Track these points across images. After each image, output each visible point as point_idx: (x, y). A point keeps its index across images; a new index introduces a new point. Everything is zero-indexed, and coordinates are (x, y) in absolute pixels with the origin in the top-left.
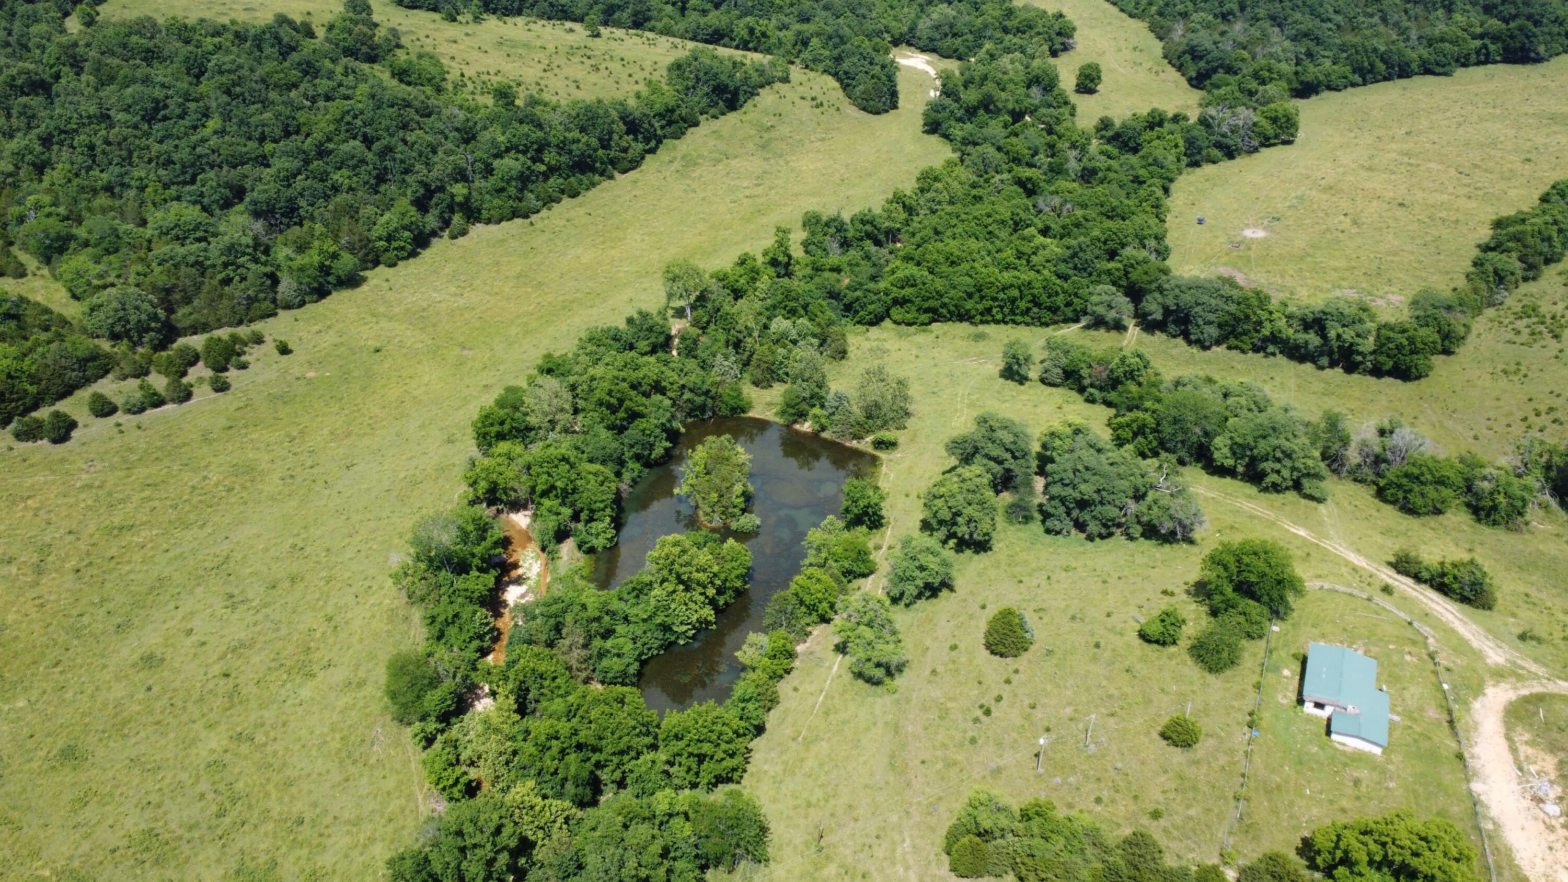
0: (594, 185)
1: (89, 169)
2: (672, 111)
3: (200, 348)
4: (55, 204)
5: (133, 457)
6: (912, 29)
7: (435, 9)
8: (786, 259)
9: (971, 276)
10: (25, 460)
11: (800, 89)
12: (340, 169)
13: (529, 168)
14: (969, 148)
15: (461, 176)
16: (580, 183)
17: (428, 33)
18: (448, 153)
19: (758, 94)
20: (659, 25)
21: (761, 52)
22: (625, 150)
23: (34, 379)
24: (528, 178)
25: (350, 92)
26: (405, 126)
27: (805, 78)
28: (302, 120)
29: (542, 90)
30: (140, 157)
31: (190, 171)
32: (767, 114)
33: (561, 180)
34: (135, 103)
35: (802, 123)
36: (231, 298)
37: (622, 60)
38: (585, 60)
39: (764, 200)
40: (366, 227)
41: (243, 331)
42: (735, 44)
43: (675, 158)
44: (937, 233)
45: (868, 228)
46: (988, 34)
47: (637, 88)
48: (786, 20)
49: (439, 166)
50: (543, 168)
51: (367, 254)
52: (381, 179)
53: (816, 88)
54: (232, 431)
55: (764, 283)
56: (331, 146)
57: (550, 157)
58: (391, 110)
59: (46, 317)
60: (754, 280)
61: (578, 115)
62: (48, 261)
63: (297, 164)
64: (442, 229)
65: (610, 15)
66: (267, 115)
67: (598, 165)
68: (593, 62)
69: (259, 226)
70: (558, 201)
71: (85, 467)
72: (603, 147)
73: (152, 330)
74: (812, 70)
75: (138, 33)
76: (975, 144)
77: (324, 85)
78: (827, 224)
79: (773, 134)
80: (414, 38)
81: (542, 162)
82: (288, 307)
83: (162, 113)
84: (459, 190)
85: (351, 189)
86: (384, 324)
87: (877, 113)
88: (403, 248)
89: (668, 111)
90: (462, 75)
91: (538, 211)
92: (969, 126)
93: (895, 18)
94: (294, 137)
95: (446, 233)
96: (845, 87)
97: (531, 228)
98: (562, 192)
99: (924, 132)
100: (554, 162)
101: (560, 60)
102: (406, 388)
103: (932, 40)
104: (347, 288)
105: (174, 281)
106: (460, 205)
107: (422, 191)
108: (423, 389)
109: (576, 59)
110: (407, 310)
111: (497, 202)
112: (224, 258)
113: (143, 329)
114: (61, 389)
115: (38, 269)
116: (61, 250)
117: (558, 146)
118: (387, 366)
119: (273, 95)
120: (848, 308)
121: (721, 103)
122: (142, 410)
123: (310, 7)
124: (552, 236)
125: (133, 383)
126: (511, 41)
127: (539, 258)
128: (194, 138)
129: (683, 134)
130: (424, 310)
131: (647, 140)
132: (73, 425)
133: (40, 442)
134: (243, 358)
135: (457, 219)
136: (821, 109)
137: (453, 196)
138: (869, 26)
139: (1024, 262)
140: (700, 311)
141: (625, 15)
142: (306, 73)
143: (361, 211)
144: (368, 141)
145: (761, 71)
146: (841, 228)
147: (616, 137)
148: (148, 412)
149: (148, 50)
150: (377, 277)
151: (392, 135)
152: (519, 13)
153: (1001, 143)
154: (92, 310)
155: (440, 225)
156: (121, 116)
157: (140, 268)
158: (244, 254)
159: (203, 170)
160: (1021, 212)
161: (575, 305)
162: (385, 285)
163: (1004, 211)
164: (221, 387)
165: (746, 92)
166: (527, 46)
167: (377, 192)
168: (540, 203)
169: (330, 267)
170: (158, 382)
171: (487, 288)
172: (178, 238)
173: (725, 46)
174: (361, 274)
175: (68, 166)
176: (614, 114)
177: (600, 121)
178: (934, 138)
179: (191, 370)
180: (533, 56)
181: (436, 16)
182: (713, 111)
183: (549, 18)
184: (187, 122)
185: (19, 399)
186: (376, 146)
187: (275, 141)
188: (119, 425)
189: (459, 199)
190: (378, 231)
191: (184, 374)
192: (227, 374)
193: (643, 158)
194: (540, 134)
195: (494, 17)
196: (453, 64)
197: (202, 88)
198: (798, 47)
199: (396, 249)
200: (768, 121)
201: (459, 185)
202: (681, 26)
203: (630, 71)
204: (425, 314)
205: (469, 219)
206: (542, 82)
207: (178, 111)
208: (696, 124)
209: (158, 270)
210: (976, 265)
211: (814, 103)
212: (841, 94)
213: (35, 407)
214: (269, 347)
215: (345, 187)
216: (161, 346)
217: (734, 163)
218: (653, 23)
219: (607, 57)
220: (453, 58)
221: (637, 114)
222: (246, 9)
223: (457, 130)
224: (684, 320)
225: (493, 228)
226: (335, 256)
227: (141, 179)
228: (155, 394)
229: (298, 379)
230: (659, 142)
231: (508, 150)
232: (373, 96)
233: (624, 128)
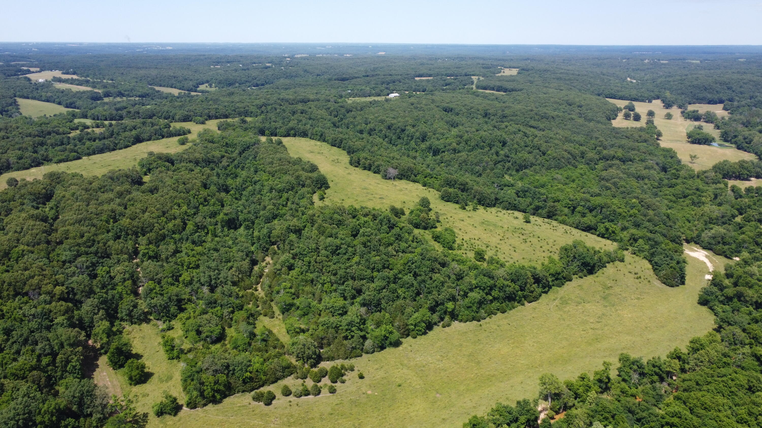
0: (514, 308)
1: (307, 272)
2: (559, 274)
3: (328, 369)
4: (291, 288)
5: (292, 420)
6: (699, 236)
7: (457, 203)
8: (607, 380)
9: (716, 421)
10: (253, 411)
11: (629, 266)
12: (402, 287)
13: (484, 298)
14: (725, 325)
15: (453, 299)
16: (507, 306)
17: (452, 215)
18: (449, 287)
19: (606, 267)
20: (560, 218)
21: (611, 240)
22: (532, 292)
23: (265, 374)
24: (483, 302)
25: (413, 250)
26: (433, 270)
27: (633, 260)
28: (391, 262)
29: (497, 251)
30: (326, 269)
31: (343, 280)
32: (609, 279)
33: (498, 304)
34: (329, 246)
35: (628, 287)
36: (345, 346)
37: (539, 237)
38: (521, 235)
39: (600, 332)
40: (407, 318)
41: (347, 363)
42: (598, 233)
43: (557, 298)
44: (698, 384)
45: (657, 369)
46: (746, 245)
47: (543, 254)
48: (627, 224)
49: (443, 294)
50: (491, 298)
51: (404, 332)
52: (418, 294)
53: (639, 267)
54: (333, 416)
55: (592, 394)
56: (400, 276)
57: (495, 293)
58: (428, 262)
59: (276, 342)
60: (587, 391)
61: (512, 274)
62: (283, 313)
63: (385, 283)
64: (439, 322)
65: (537, 211)
66: (378, 258)
67: (517, 298)
68: (524, 237)
69: (363, 310)
70: (495, 314)
71: (273, 420)
72: (521, 290)
73: (313, 358)
74: (637, 256)
75: (337, 213)
76: (730, 324)
77: (403, 245)
78: (633, 363)
79: (611, 291)
80: (445, 217)
81: (491, 295)
82: (367, 353)
83: (338, 251)
84: (450, 306)
85: (404, 298)
86: (405, 371)
87: (672, 286)
88: (421, 331)
89: (557, 273)
90: (463, 239)
91: (485, 319)
92: (727, 308)
93: (689, 229)
94: (386, 270)
95: (441, 324)
96: (655, 270)
97: (480, 328)
98: (498, 310)
99: (699, 303)
100: (496, 296)
101: (509, 235)
102: (408, 410)
103: (710, 244)
104: (393, 346)
105: (325, 335)
106: (450, 312)
107: (434, 303)
108: (415, 413)
109: (516, 235)
110: (416, 364)
111: (467, 312)
112: (347, 327)
113: (309, 358)
114: (274, 380)
115: (279, 315)
116: (288, 310)
117: (499, 288)
118: (402, 395)
119: (382, 248)
120: (639, 420)
121: (585, 271)
122: (301, 396)
123: (405, 198)
124: (489, 334)
125: (300, 381)
126: (488, 222)
127: (481, 346)
128: (348, 265)
129: (563, 284)
130: (424, 366)
131: (544, 287)
132: (274, 398)
133: (261, 403)
134: (344, 378)
135: (447, 318)
136: (639, 280)
137: (447, 308)
138: (673, 233)
139: (753, 419)
140: (556, 402)
141: (544, 212)
142: (397, 239)
143: (406, 310)
144: (416, 275)
145: (608, 255)
146: (641, 367)
147: (528, 286)
148: (302, 397)
149: (340, 221)
150: (407, 342)
151: (426, 275)
152: (494, 206)
153: (747, 326)
154: (293, 344)
155: (439, 320)
156: (323, 252)
157: (314, 327)
158: (355, 326)
159: (348, 279)
160: (754, 381)
161: (494, 378)
162: (409, 348)
163: (742, 378)
164: (333, 391)
165: (599, 266)
166: (495, 225)
167: (415, 300)
168: (486, 315)
169: (388, 337)
170: (310, 383)
171: (454, 359)
172: (331, 312)
173: (592, 233)
174: (401, 340)
175: (299, 269)
176: (529, 274)
177: (522, 278)
178: (704, 309)
179: (323, 379)
180: (497, 231)
181: (457, 206)
182: (580, 274)
183: (508, 209)
184: (346, 257)
185: (258, 382)
186: (419, 278)
187: (378, 271)
188: (290, 402)
189: (449, 310)
190: (411, 321)
191: (320, 381)
192: (336, 384)
193: (540, 296)
194: (492, 282)
195: (483, 207)
196: (460, 233)
197: (355, 242)
198: (631, 241)
199: (417, 330)
200: (609, 283)
201: (451, 303)
202: (571, 220)
203: (542, 245)
204: (423, 369)
205: (452, 318)
206: (498, 246)
207: (344, 251)
208: (570, 280)
209: (321, 328)
210: (720, 415)
211: (636, 276)
212: (652, 272)
213: (263, 386)
214: (355, 374)
215: (402, 297)
216: (314, 365)
217: (587, 306)
218: (557, 217)
219: (531, 235)
220: (460, 229)
221: (541, 275)
222: (380, 198)
223: (455, 274)
224: (547, 403)
225: (462, 324)
226: (391, 333)
227: (324, 280)
228: (307, 390)
229: (364, 393)
230: (550, 287)
231: (476, 287)
232: (422, 254)
233: (533, 281)
